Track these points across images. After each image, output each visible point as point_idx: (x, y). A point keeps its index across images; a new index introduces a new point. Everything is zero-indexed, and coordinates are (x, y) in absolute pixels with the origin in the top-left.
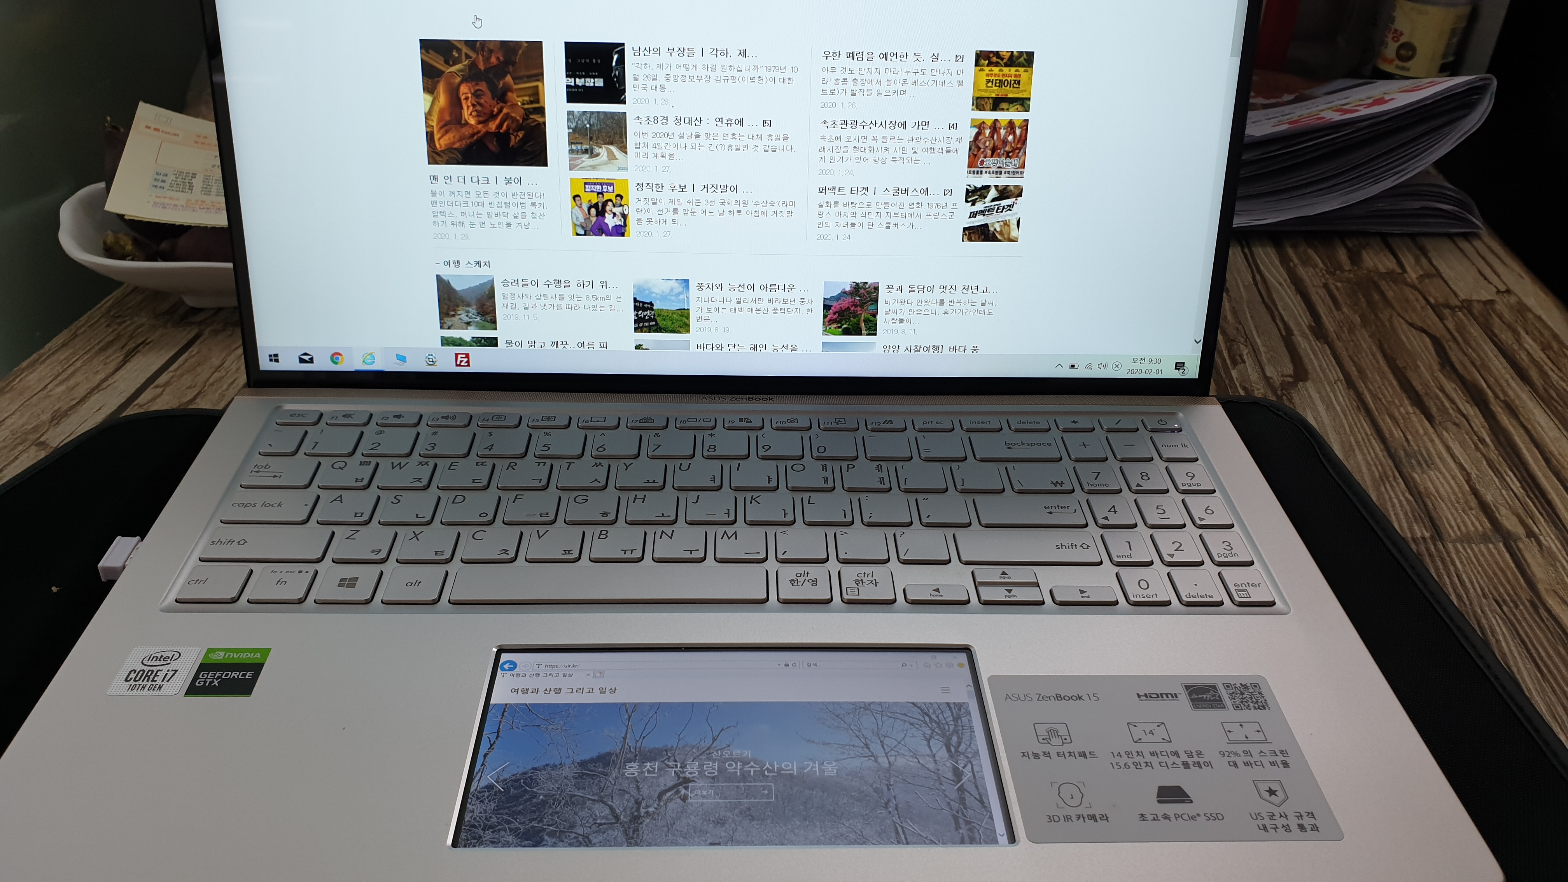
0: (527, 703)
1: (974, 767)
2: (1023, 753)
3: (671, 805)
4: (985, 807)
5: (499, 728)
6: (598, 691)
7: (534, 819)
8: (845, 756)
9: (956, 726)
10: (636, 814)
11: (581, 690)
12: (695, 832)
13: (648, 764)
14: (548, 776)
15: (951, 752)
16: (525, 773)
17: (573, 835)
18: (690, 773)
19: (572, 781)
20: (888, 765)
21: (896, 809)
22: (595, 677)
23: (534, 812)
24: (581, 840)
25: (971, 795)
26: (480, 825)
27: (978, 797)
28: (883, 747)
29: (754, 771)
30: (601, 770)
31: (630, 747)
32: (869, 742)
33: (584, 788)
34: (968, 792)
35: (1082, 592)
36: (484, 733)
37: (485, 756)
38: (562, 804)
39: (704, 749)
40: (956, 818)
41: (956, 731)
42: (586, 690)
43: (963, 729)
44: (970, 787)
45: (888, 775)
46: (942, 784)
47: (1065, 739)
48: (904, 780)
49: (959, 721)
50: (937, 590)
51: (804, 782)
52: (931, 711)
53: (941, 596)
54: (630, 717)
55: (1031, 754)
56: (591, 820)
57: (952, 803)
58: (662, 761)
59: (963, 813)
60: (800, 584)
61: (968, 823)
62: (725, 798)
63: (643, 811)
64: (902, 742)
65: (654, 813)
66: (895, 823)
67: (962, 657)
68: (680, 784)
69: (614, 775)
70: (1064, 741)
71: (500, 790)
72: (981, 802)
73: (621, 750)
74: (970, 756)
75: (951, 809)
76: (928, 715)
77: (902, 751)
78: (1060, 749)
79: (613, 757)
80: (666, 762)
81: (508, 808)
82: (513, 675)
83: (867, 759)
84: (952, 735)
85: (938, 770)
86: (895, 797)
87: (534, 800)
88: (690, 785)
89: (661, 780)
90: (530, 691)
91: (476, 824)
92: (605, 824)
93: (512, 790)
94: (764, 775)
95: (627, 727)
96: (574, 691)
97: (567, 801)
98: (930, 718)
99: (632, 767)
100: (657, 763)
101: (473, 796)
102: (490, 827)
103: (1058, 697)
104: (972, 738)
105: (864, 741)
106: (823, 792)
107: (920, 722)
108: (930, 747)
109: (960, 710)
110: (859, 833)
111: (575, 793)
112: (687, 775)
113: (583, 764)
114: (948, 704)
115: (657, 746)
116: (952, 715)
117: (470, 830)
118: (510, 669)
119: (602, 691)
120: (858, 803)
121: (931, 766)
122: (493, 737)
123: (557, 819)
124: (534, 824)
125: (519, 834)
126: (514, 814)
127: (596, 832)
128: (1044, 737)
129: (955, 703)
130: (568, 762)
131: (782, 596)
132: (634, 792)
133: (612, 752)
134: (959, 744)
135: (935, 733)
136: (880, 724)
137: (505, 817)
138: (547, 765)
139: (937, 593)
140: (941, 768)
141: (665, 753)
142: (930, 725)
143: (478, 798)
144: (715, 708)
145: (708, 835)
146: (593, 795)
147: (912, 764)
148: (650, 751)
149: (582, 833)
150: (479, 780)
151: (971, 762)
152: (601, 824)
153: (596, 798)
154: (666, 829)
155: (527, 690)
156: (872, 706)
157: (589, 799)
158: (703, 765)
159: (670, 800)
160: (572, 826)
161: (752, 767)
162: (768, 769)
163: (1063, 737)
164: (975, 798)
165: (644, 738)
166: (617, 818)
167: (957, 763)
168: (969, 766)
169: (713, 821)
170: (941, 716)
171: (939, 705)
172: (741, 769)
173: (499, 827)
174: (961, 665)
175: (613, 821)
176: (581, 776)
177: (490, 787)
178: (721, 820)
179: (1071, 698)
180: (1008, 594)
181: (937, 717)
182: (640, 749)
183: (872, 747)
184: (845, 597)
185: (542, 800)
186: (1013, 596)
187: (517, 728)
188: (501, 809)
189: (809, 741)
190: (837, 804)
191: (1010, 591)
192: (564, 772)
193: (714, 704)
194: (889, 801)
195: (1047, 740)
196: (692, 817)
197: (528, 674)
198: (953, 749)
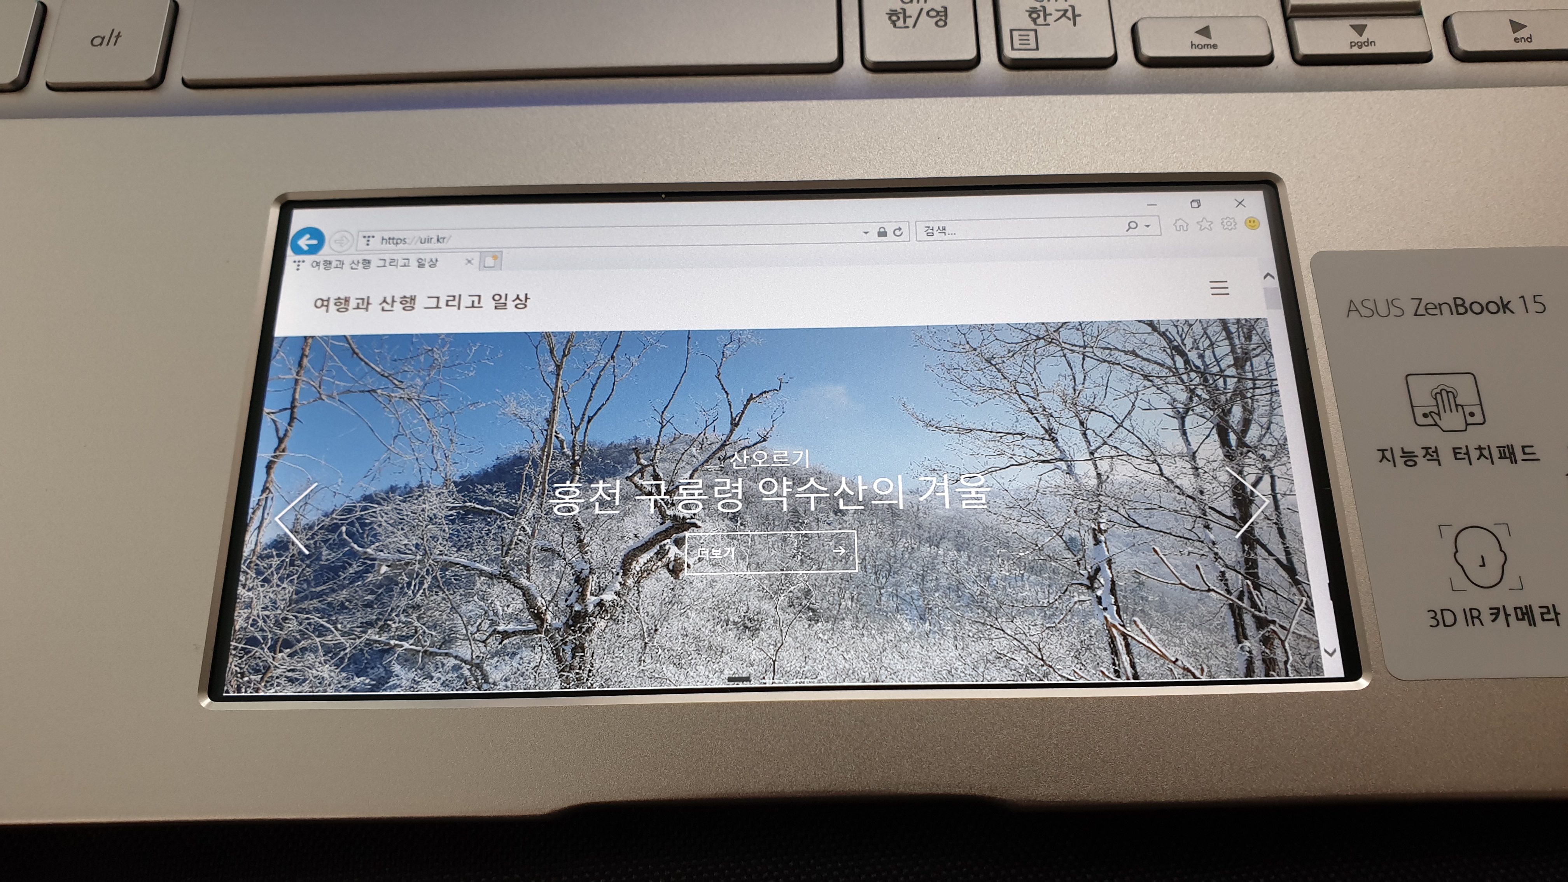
0: (347, 333)
1: (1277, 480)
2: (1383, 451)
3: (649, 585)
4: (1297, 583)
5: (294, 399)
6: (488, 303)
7: (371, 624)
8: (1003, 461)
9: (1240, 380)
10: (577, 608)
11: (454, 301)
12: (698, 651)
13: (601, 485)
14: (395, 516)
15: (1230, 446)
16: (349, 510)
17: (452, 662)
18: (687, 507)
19: (446, 527)
20: (1094, 482)
21: (1113, 591)
22: (484, 267)
23: (369, 605)
24: (467, 673)
25: (1271, 554)
26: (265, 638)
27: (1283, 558)
28: (1085, 434)
29: (818, 500)
30: (502, 499)
31: (562, 442)
32: (1055, 426)
33: (470, 546)
34: (1264, 546)
35: (1516, 27)
36: (266, 410)
37: (269, 467)
38: (426, 586)
39: (715, 447)
40: (1236, 612)
41: (1239, 393)
42: (466, 301)
43: (1254, 388)
44: (1266, 534)
45: (1095, 505)
46: (1207, 527)
47: (1472, 414)
48: (1129, 519)
49: (1248, 367)
50: (1205, 32)
51: (920, 527)
52: (1189, 342)
53: (1215, 46)
54: (558, 367)
55: (1398, 453)
56: (485, 626)
57: (1230, 574)
58: (627, 478)
59: (1251, 598)
60: (910, 22)
61: (1261, 623)
62: (759, 566)
63: (591, 600)
64: (1126, 424)
65: (614, 604)
66: (1109, 626)
67: (1255, 200)
68: (666, 534)
69: (530, 513)
70: (1470, 420)
71: (301, 552)
72: (1290, 569)
73: (543, 450)
74: (1268, 455)
75: (1228, 591)
76: (1183, 354)
77: (1125, 446)
78: (1460, 440)
79: (528, 470)
80: (636, 479)
81: (319, 595)
82: (318, 264)
83: (1051, 466)
84: (1232, 401)
85: (1202, 493)
86: (1109, 562)
87: (370, 577)
88: (687, 534)
89: (628, 522)
90: (353, 303)
91: (258, 635)
92: (514, 633)
93: (325, 552)
94: (837, 511)
95: (554, 393)
96: (442, 304)
97: (435, 578)
98: (1187, 362)
99: (567, 493)
100: (618, 482)
101: (248, 567)
102: (287, 644)
103: (1460, 307)
104: (1273, 409)
105: (1043, 421)
106: (959, 551)
107: (1164, 372)
108: (1184, 433)
109: (1249, 338)
110: (1036, 652)
111: (452, 559)
112: (682, 512)
113: (466, 485)
114: (1224, 323)
115: (617, 441)
116: (1233, 351)
117: (247, 652)
118: (313, 250)
119: (500, 304)
120: (1032, 578)
121: (1187, 482)
122: (283, 420)
123: (416, 624)
124: (372, 634)
125: (342, 659)
126: (330, 611)
127: (497, 654)
128: (1427, 410)
129: (1238, 321)
130: (436, 480)
131: (874, 55)
132: (571, 554)
133: (525, 455)
134: (1246, 423)
135: (1195, 399)
136: (1079, 377)
137: (315, 618)
138: (393, 489)
139: (1204, 40)
140: (1208, 487)
141: (634, 456)
142: (1185, 377)
143: (259, 573)
144: (734, 346)
145: (726, 658)
146: (489, 562)
147: (1146, 477)
148: (604, 453)
149: (468, 657)
150: (259, 528)
151: (1270, 470)
152: (506, 635)
153: (494, 569)
154: (638, 645)
155: (347, 300)
156: (1064, 334)
157: (482, 573)
158: (712, 487)
159: (647, 572)
160: (448, 641)
161: (812, 490)
162: (844, 495)
163: (1468, 410)
164: (1278, 561)
165: (589, 421)
166: (538, 617)
167: (1240, 473)
168: (1267, 479)
169: (735, 623)
170: (1208, 353)
171: (1205, 325)
172: (790, 496)
173: (303, 644)
174: (1252, 223)
175: (532, 626)
176: (463, 515)
177: (281, 545)
178: (750, 620)
179: (1485, 308)
180: (1356, 38)
181: (1201, 357)
182: (583, 447)
183: (1063, 434)
184: (1009, 53)
185: (387, 577)
186: (1368, 43)
187: (330, 397)
188: (306, 598)
189: (929, 424)
190: (988, 578)
191: (1360, 30)
192: (427, 506)
193: (730, 334)
194: (1098, 570)
195: (1432, 418)
196: (693, 615)
197: (347, 260)
198: (1233, 438)
